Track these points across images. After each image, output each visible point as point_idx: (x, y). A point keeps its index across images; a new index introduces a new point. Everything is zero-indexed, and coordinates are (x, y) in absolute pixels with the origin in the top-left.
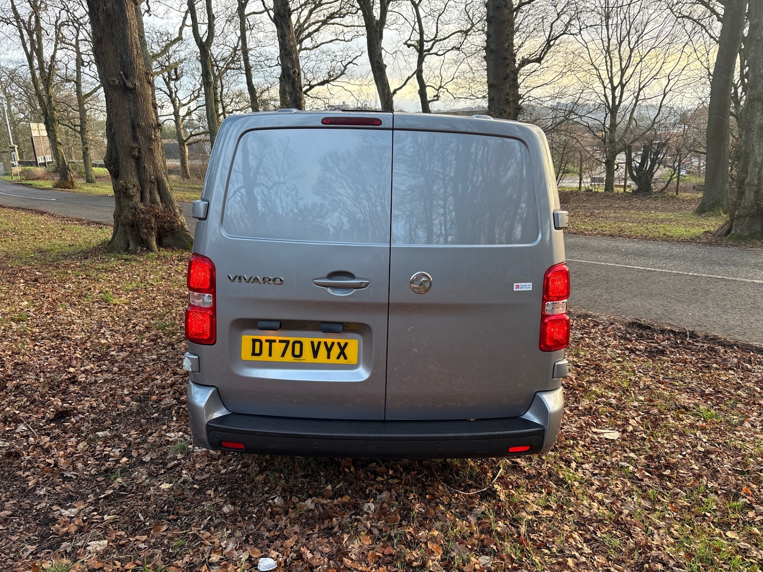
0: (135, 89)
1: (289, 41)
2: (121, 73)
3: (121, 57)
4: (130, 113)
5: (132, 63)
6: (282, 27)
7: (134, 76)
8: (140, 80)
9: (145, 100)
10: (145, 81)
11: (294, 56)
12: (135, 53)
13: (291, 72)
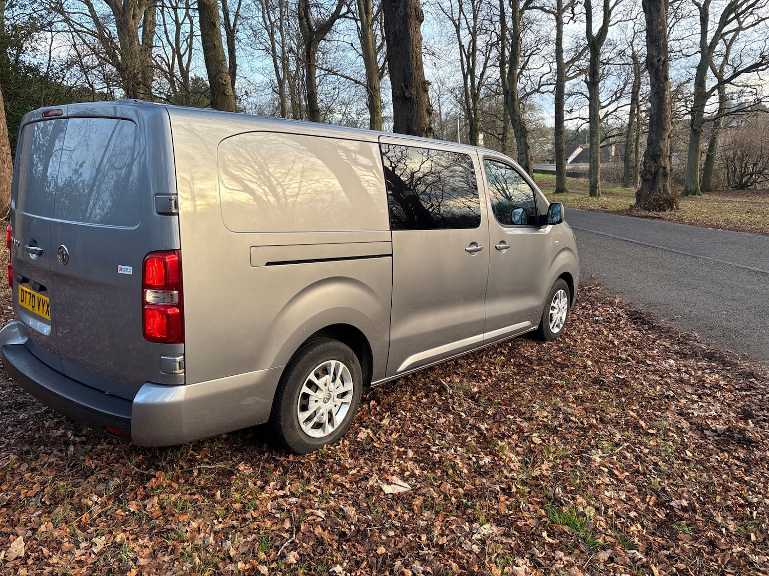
0: (411, 98)
1: (657, 26)
2: (402, 84)
3: (404, 70)
4: (408, 119)
5: (411, 75)
6: (650, 12)
7: (412, 86)
8: (417, 89)
9: (419, 106)
10: (421, 89)
11: (661, 42)
12: (415, 65)
13: (655, 60)
